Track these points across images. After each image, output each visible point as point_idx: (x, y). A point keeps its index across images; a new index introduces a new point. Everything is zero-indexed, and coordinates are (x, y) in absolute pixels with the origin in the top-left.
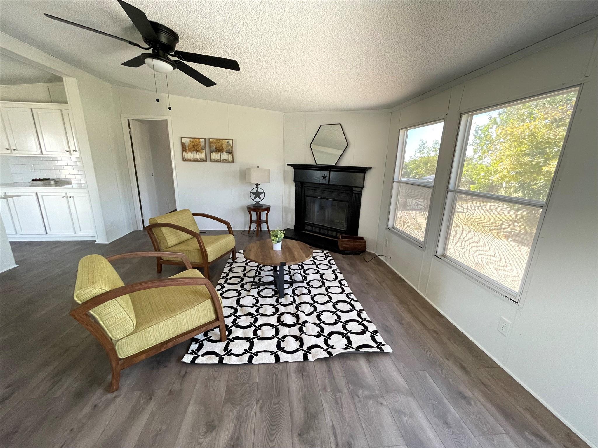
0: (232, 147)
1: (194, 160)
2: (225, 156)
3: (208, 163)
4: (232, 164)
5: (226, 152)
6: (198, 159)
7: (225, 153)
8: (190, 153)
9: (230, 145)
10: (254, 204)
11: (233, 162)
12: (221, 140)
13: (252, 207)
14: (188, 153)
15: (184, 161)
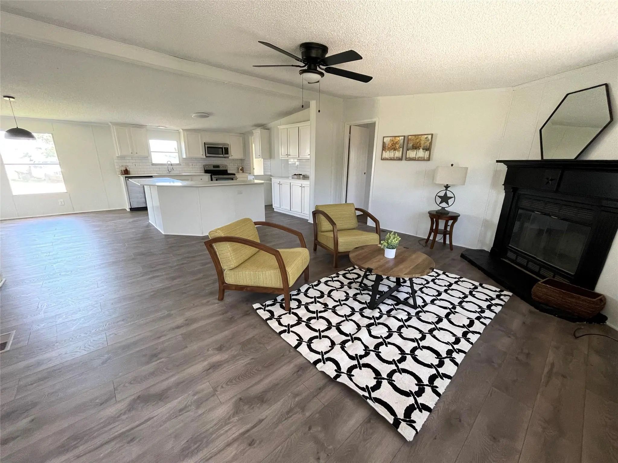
0: (431, 143)
1: (391, 159)
2: (421, 153)
3: (404, 162)
4: (428, 162)
5: (423, 149)
6: (394, 158)
7: (421, 150)
8: (388, 152)
9: (429, 140)
10: (438, 210)
11: (429, 159)
12: (420, 136)
13: (435, 213)
14: (386, 152)
15: (382, 159)
